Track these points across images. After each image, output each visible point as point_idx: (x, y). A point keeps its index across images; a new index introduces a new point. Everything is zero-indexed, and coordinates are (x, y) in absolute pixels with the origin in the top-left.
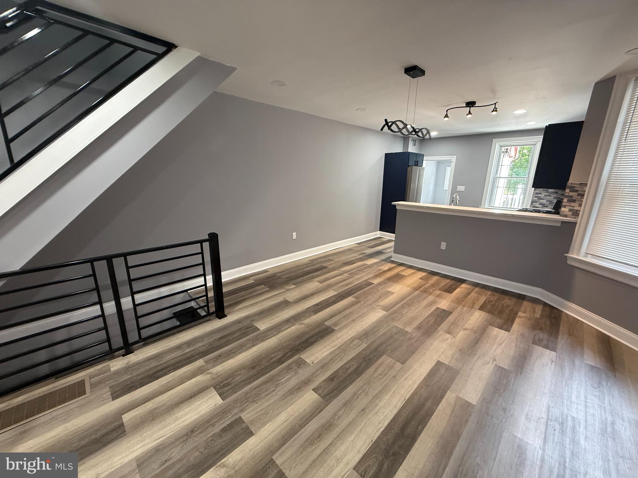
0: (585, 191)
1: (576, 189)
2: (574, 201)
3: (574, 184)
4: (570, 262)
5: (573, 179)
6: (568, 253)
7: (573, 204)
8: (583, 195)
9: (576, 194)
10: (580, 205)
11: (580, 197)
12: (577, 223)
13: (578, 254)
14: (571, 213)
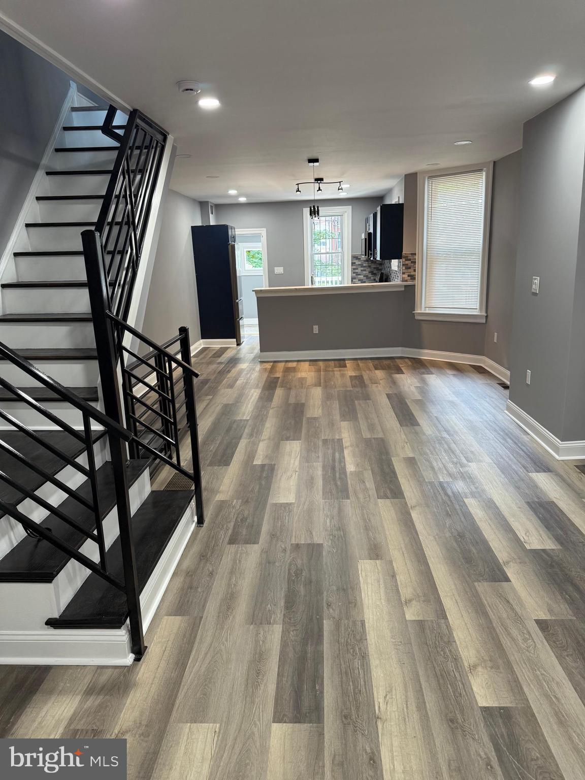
0: (415, 259)
1: (409, 258)
2: (410, 268)
3: (407, 254)
4: (417, 318)
5: (406, 251)
6: (414, 311)
7: (409, 270)
8: (415, 262)
9: (410, 262)
10: (415, 271)
11: (413, 264)
12: (415, 285)
13: (421, 310)
14: (409, 278)
